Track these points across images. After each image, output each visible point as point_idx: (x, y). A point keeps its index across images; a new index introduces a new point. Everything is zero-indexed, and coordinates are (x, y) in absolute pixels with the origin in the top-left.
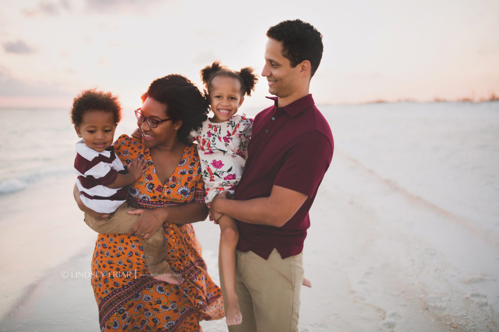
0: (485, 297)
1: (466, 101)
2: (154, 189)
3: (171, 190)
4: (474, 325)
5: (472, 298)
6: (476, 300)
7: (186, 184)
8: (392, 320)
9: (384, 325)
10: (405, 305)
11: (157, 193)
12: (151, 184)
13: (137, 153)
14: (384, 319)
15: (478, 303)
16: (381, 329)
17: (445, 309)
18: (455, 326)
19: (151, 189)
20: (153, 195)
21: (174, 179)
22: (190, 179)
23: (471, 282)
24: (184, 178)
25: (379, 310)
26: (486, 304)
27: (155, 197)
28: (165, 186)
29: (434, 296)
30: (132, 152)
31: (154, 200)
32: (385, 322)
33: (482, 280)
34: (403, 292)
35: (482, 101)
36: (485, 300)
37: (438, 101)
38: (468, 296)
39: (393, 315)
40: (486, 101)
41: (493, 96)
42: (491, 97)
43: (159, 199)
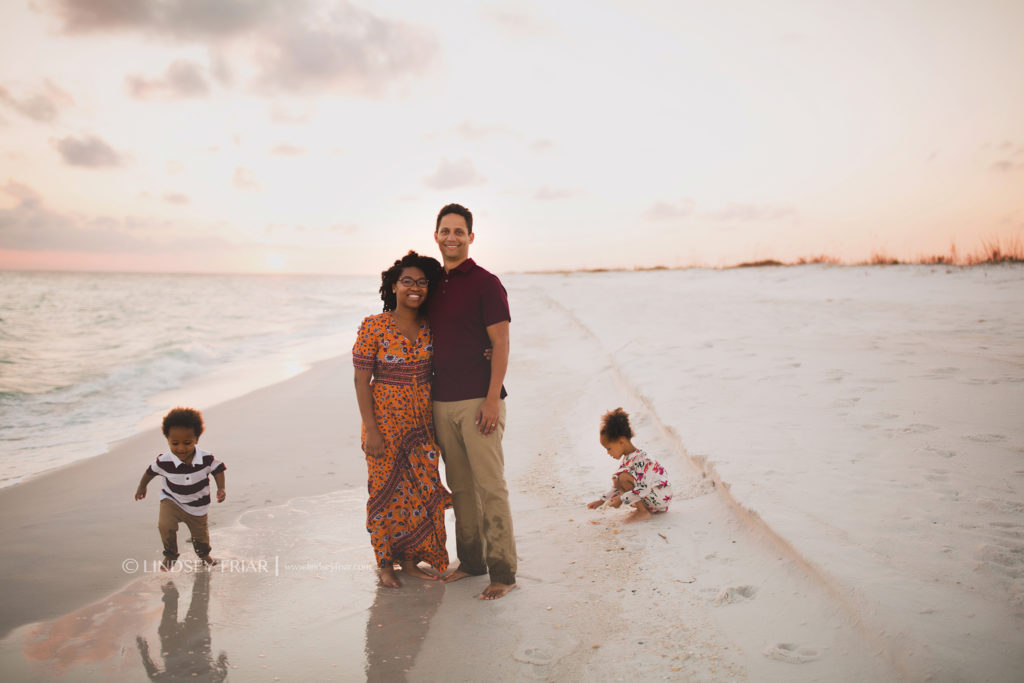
2: (407, 351)
12: (404, 348)
21: (420, 340)
27: (409, 358)
28: (414, 348)
31: (407, 361)
35: (974, 263)
37: (881, 262)
40: (980, 263)
41: (996, 254)
42: (991, 255)
43: (411, 359)
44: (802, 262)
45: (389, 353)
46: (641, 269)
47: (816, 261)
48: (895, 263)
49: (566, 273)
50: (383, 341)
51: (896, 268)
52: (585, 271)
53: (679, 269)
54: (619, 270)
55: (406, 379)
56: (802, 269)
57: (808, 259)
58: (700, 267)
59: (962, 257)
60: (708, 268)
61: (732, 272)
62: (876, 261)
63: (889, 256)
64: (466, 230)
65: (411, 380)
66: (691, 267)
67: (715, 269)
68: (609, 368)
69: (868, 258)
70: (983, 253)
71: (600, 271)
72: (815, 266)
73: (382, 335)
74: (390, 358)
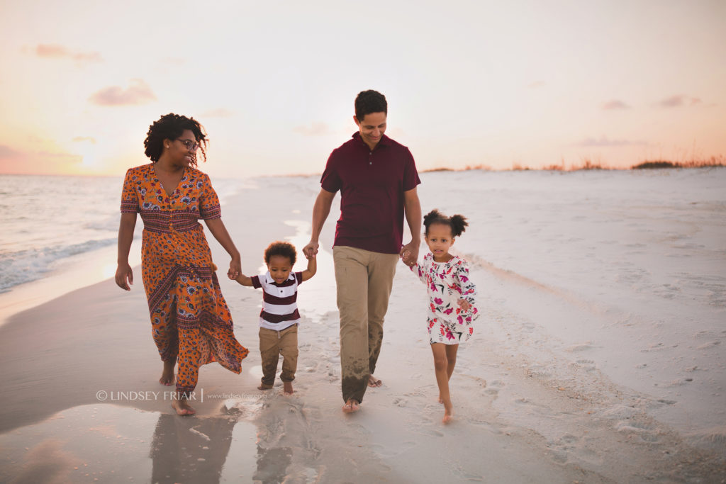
0: (592, 362)
1: (554, 169)
2: (164, 200)
3: (175, 200)
4: (583, 387)
5: (578, 364)
6: (583, 365)
7: (187, 195)
8: (494, 387)
9: (486, 391)
10: (506, 375)
11: (166, 204)
12: (160, 196)
13: (142, 175)
14: (485, 386)
15: (585, 368)
16: (483, 395)
17: (550, 375)
18: (563, 388)
19: (161, 200)
20: (162, 205)
21: (178, 191)
22: (190, 191)
23: (576, 350)
24: (186, 191)
25: (478, 380)
26: (594, 369)
27: (164, 207)
28: (171, 198)
29: (537, 365)
30: (138, 175)
31: (163, 210)
32: (486, 389)
33: (587, 347)
34: (503, 363)
35: (575, 170)
36: (592, 365)
37: (518, 169)
38: (574, 362)
39: (495, 383)
40: (580, 170)
41: (588, 164)
42: (585, 164)
43: (166, 209)
44: (468, 169)
45: (146, 201)
47: (478, 168)
48: (527, 169)
50: (140, 189)
51: (527, 172)
55: (163, 227)
56: (468, 173)
57: (472, 167)
59: (567, 167)
63: (523, 166)
65: (168, 228)
70: (581, 164)
72: (477, 172)
73: (139, 183)
74: (147, 205)
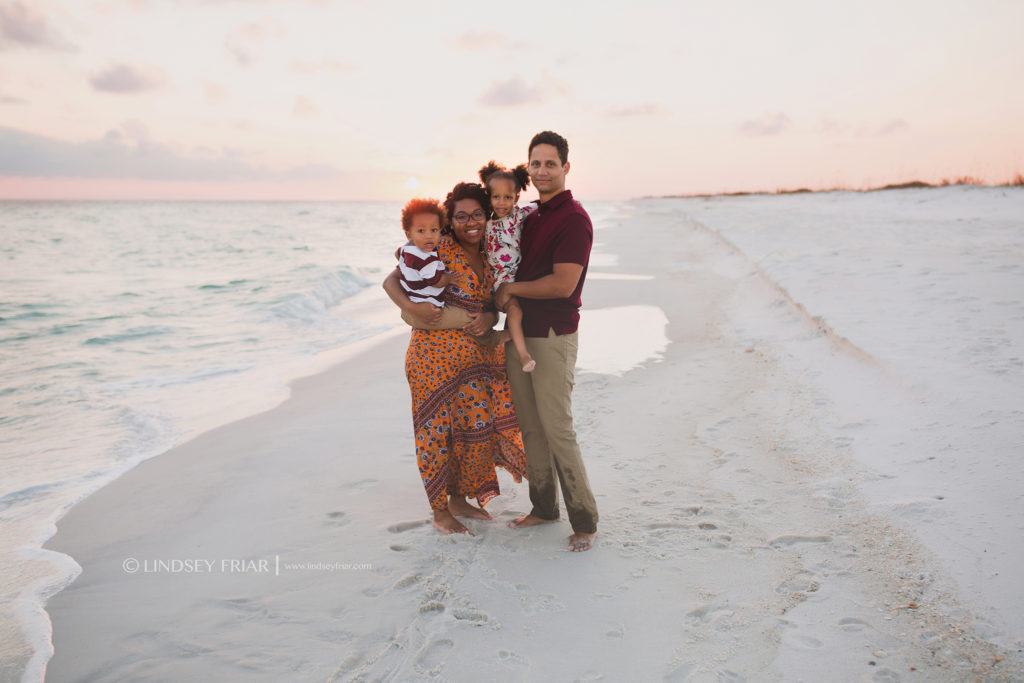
13: (453, 254)
30: (448, 253)
44: (946, 183)
46: (783, 192)
47: (960, 183)
49: (707, 197)
52: (726, 195)
53: (822, 191)
54: (761, 193)
57: (952, 181)
58: (844, 190)
60: (853, 191)
61: (875, 194)
62: (1018, 181)
64: (558, 161)
66: (835, 190)
67: (859, 191)
68: (754, 273)
69: (1011, 179)
71: (741, 194)
72: (959, 187)
